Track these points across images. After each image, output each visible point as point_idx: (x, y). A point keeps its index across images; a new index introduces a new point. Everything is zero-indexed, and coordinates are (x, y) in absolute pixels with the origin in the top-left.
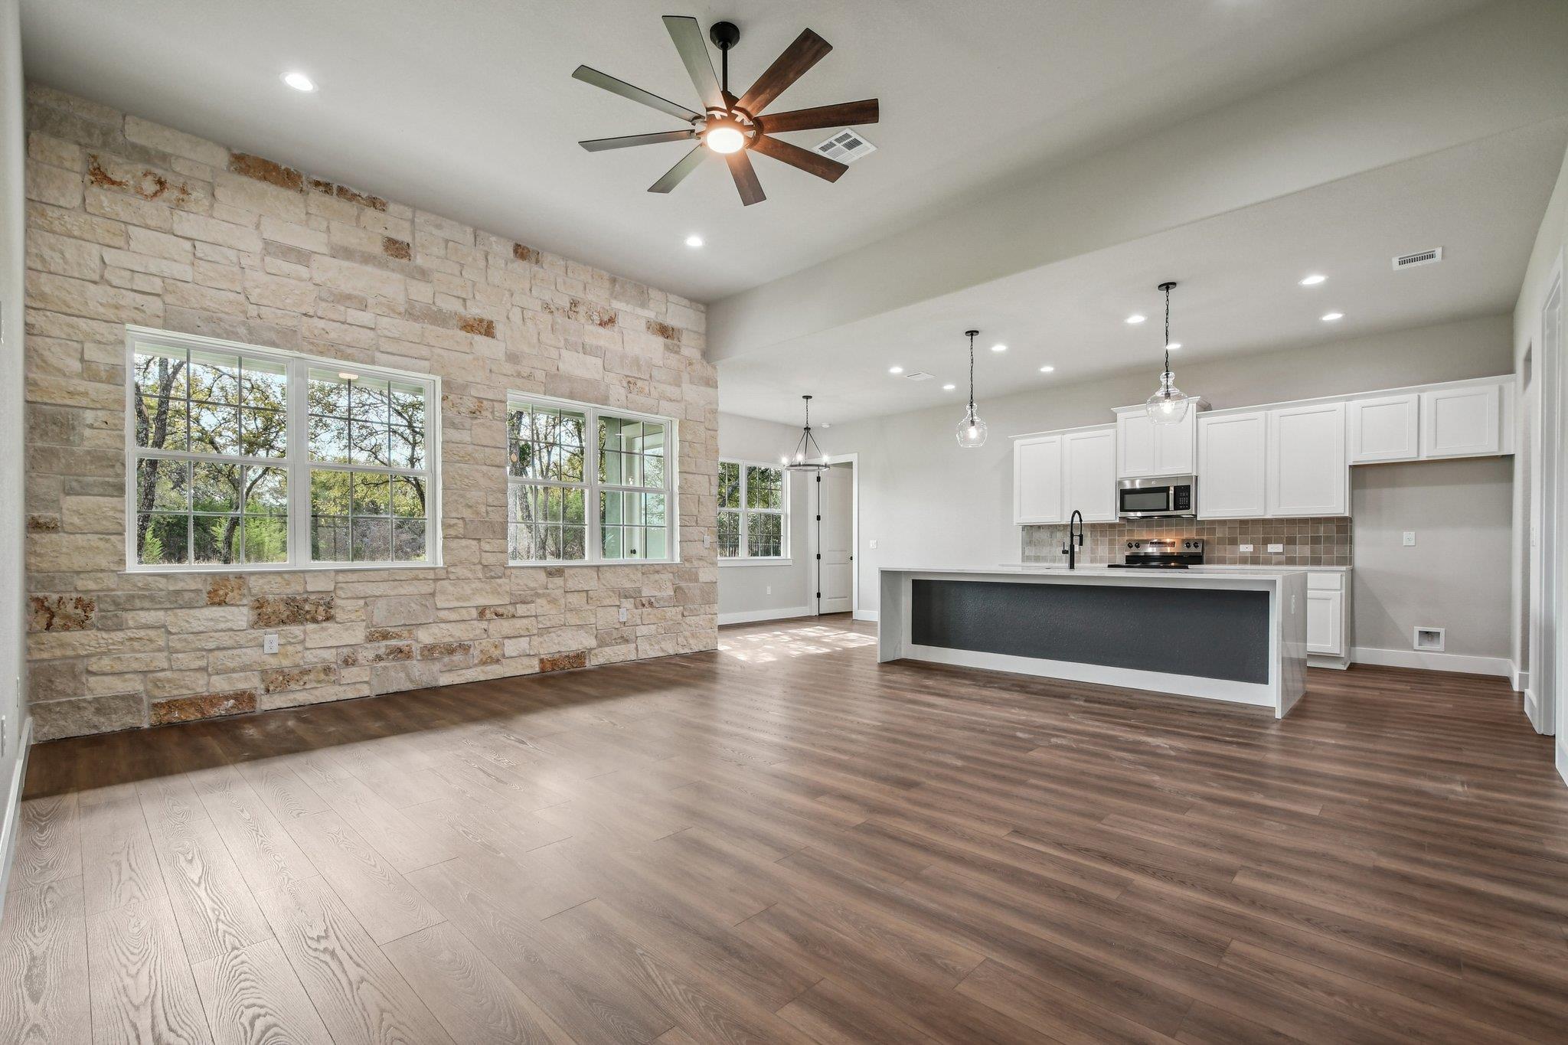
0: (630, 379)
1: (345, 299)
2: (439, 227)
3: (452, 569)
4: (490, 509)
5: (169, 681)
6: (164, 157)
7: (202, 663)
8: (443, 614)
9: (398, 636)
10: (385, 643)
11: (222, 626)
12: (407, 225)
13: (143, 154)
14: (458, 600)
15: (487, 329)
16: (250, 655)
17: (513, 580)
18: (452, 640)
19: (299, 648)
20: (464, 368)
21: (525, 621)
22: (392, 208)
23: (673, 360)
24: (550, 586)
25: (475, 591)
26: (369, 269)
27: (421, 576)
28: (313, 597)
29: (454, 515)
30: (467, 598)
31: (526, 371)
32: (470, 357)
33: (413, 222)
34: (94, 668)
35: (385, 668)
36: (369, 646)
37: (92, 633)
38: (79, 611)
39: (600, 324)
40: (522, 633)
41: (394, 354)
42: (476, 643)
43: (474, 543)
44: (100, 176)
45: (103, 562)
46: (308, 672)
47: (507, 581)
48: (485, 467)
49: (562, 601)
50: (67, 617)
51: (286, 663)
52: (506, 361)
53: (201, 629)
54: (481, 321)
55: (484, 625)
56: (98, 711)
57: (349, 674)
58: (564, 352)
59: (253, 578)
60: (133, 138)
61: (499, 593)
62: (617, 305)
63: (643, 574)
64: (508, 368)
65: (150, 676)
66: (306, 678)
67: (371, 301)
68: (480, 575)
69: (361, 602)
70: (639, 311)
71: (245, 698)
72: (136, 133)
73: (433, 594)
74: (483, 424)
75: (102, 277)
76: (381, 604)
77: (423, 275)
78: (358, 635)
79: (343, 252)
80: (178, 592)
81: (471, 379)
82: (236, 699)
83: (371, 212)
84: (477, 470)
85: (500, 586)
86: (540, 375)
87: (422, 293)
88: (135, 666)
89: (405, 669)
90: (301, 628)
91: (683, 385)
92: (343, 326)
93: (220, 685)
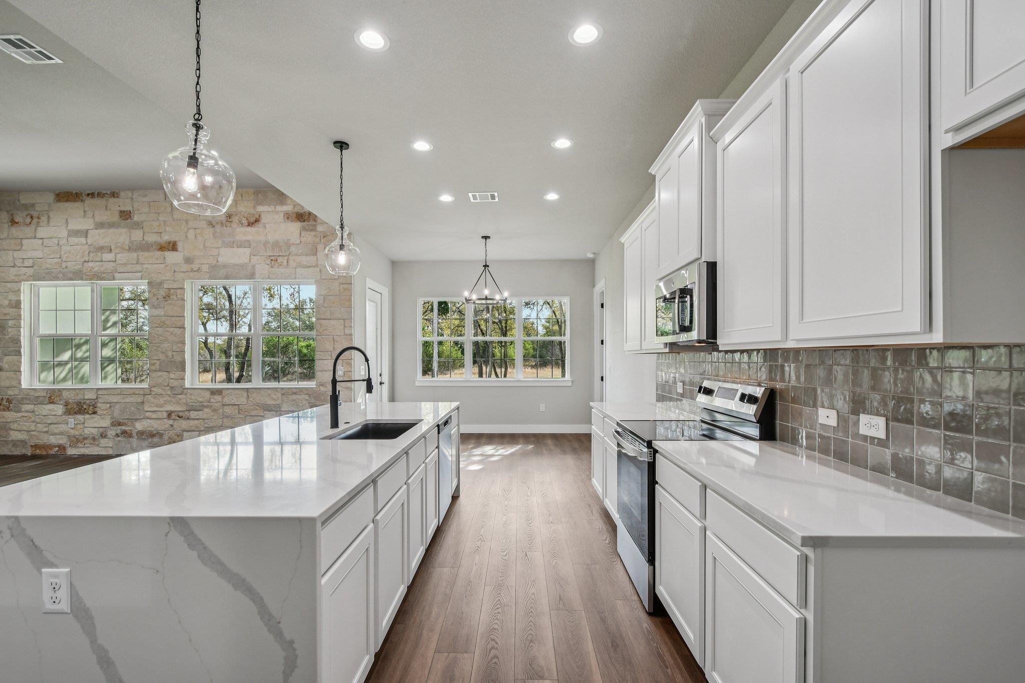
0: (272, 258)
1: (101, 249)
2: (145, 196)
3: (152, 389)
4: (174, 353)
5: (35, 436)
6: (33, 205)
7: (46, 429)
8: (148, 414)
9: (125, 424)
10: (120, 427)
11: (54, 413)
12: (128, 201)
13: (25, 207)
14: (156, 406)
15: (173, 246)
16: (63, 427)
17: (188, 396)
18: (153, 429)
19: (82, 426)
20: (160, 273)
21: (196, 422)
22: (122, 194)
23: (309, 237)
24: (212, 400)
25: (166, 402)
26: (111, 230)
27: (137, 392)
28: (88, 402)
29: (155, 358)
30: (162, 406)
31: (195, 267)
32: (163, 266)
33: (132, 199)
34: (12, 427)
35: (119, 441)
36: (112, 428)
37: (12, 413)
38: (7, 403)
39: (249, 225)
40: (193, 429)
41: (124, 273)
42: (167, 432)
43: (166, 373)
44: (13, 222)
45: (14, 383)
46: (85, 439)
47: (184, 396)
48: (172, 329)
49: (221, 411)
50: (4, 406)
51: (77, 433)
52: (185, 263)
53: (45, 414)
54: (169, 243)
55: (171, 422)
56: (13, 445)
57: (103, 442)
58: (223, 251)
59: (64, 392)
60: (22, 202)
61: (180, 404)
62: (260, 208)
63: (283, 394)
64: (185, 267)
65: (30, 433)
66: (85, 441)
67: (113, 248)
68: (169, 393)
69: (108, 405)
70: (279, 208)
71: (62, 448)
72: (24, 199)
73: (143, 403)
74: (170, 304)
75: (14, 264)
76: (118, 406)
77: (138, 225)
78: (106, 423)
79: (100, 225)
80: (38, 397)
81: (163, 278)
82: (58, 447)
83: (112, 200)
84: (167, 331)
85: (180, 399)
86: (205, 268)
87: (137, 235)
88: (25, 428)
89: (129, 443)
90: (83, 416)
91: (318, 254)
92: (101, 263)
93: (53, 440)
